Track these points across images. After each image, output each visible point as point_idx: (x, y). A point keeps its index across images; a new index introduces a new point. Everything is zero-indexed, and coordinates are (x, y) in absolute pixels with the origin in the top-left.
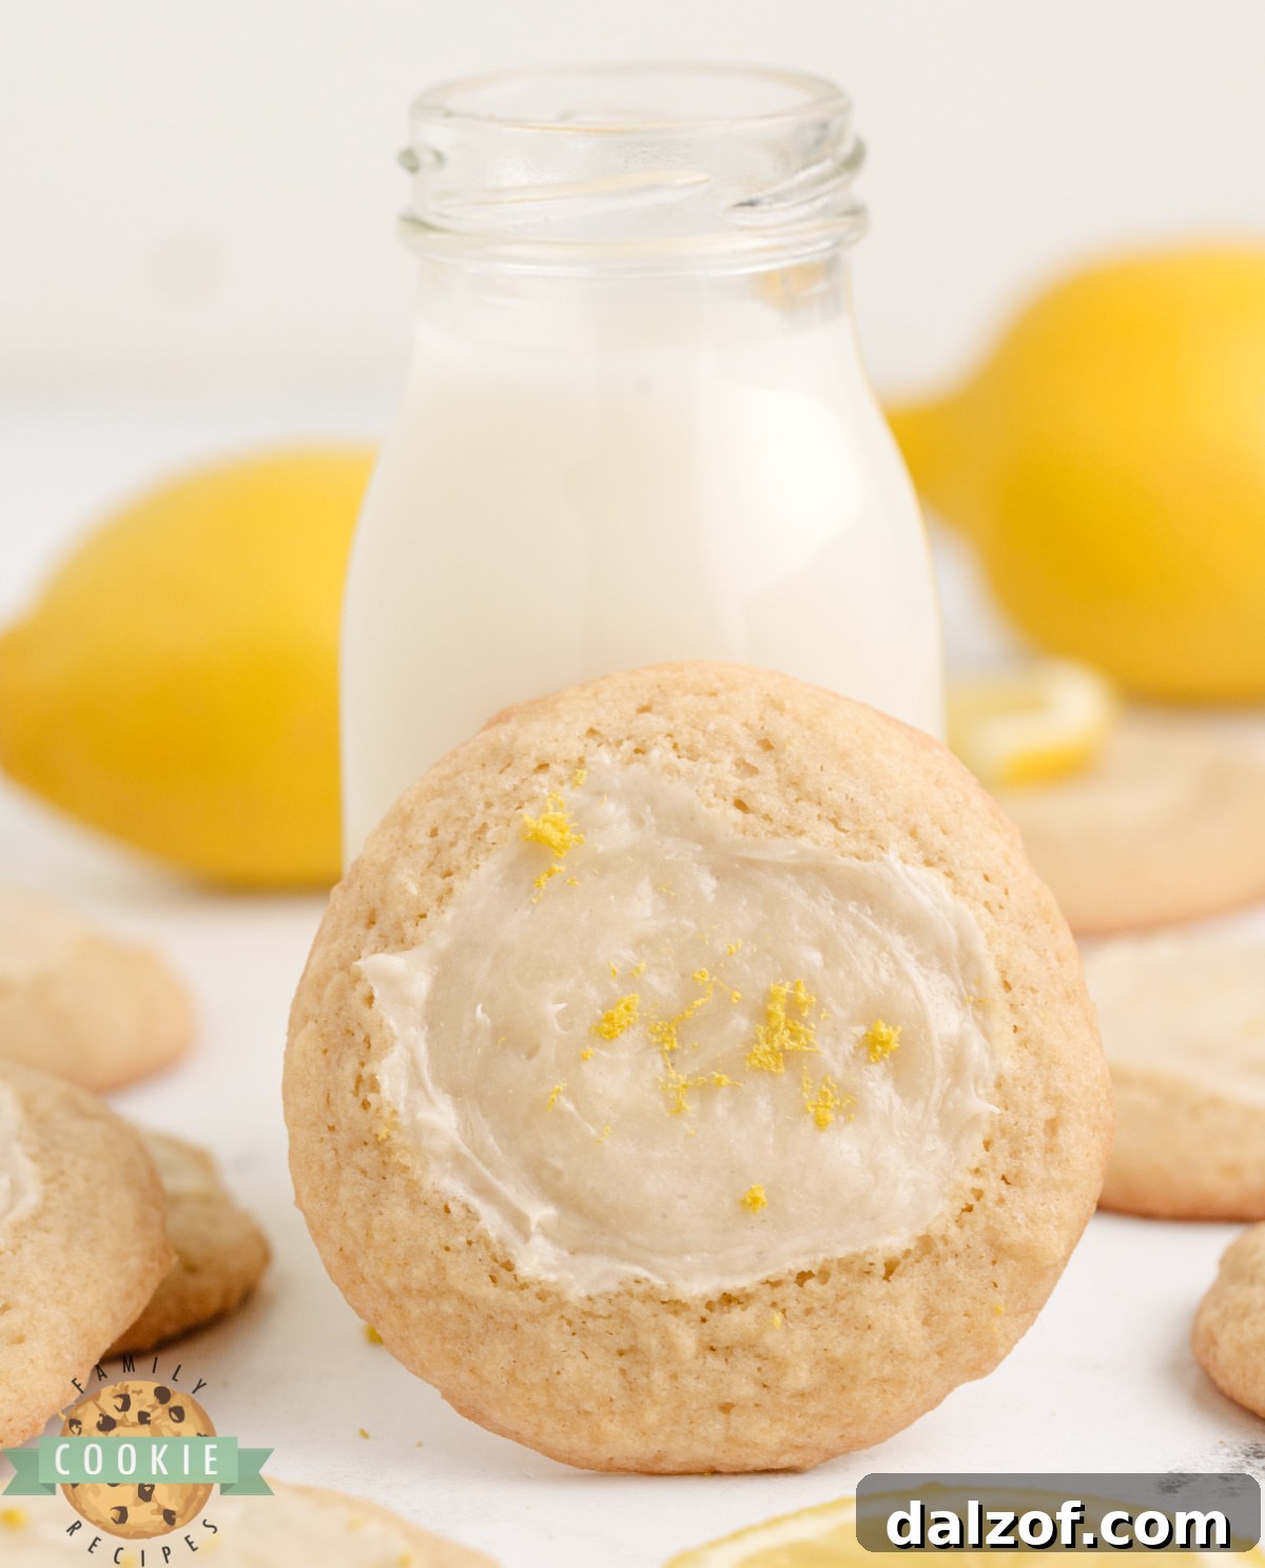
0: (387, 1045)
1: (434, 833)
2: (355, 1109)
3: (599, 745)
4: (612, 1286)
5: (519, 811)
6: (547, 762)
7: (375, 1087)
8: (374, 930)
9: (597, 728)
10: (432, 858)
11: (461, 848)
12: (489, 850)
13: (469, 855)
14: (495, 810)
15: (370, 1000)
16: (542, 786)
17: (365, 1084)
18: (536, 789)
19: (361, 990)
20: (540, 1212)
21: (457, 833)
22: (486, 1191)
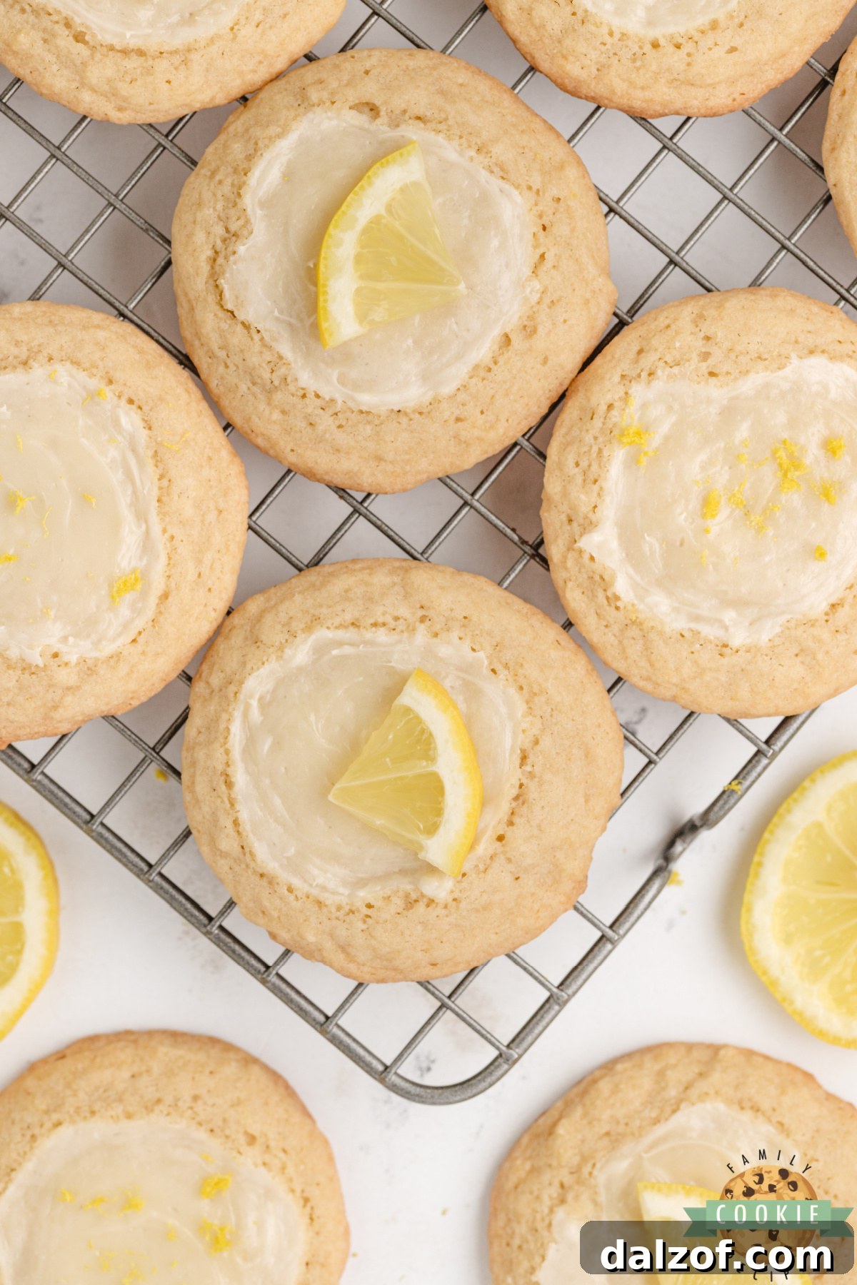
0: (613, 577)
1: (577, 464)
2: (614, 612)
3: (630, 382)
4: (778, 629)
5: (612, 434)
6: (611, 402)
7: (617, 598)
8: (575, 524)
9: (624, 373)
10: (583, 477)
11: (594, 467)
12: (609, 460)
13: (600, 466)
14: (601, 439)
15: (592, 558)
16: (616, 416)
17: (613, 600)
18: (614, 420)
19: (586, 557)
20: (729, 616)
21: (588, 459)
22: (698, 618)
